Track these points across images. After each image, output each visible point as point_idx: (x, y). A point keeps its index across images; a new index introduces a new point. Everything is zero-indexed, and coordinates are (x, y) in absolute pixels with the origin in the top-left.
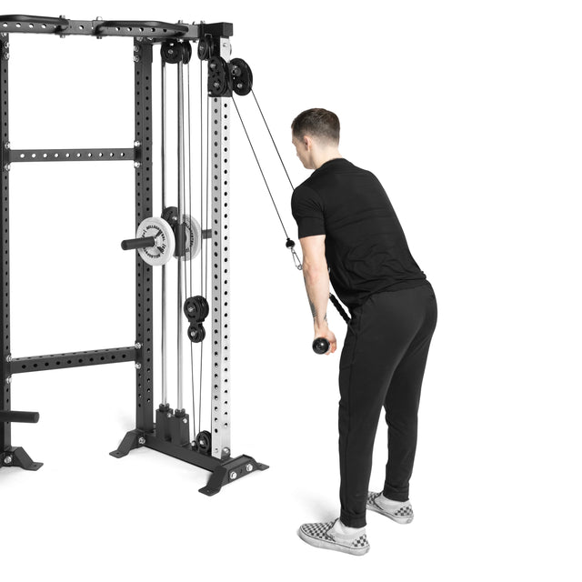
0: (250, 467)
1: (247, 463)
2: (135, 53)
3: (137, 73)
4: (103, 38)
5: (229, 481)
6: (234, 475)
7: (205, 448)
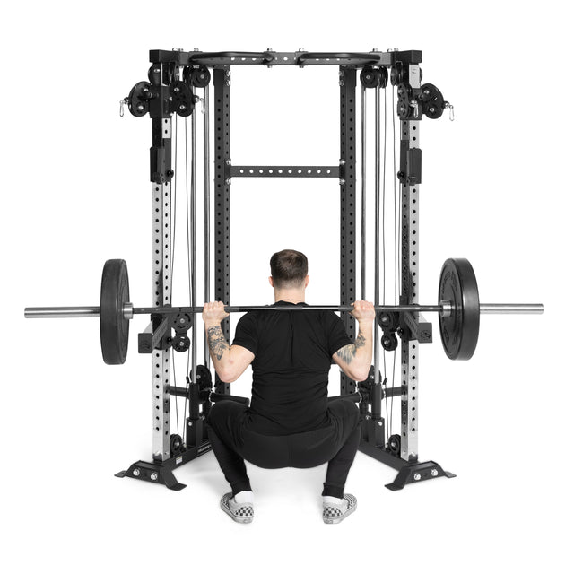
0: (435, 473)
1: (433, 468)
2: (341, 78)
3: (342, 96)
4: (305, 67)
5: (413, 481)
6: (418, 477)
7: (395, 450)
